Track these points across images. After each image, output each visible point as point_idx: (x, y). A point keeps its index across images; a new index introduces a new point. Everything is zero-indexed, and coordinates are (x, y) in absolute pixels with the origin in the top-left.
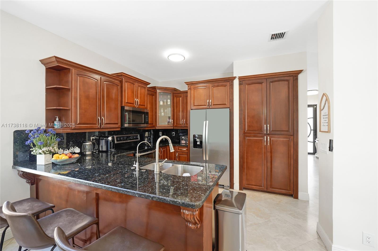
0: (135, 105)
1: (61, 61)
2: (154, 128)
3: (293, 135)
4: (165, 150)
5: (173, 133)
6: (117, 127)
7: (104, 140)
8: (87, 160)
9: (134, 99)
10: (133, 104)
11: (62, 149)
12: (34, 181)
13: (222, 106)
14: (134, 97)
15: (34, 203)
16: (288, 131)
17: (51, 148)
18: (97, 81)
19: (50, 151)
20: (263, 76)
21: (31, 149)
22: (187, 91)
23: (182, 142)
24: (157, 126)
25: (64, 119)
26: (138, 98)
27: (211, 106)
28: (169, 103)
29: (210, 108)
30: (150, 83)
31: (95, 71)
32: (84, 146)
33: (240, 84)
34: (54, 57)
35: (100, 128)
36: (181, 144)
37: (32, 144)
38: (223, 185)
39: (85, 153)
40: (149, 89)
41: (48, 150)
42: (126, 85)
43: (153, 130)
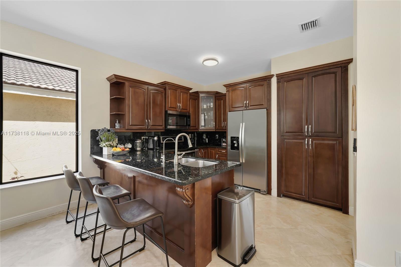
0: (177, 109)
1: (118, 77)
2: (197, 131)
3: (342, 138)
4: (206, 151)
5: (216, 135)
6: (161, 128)
7: (151, 140)
8: (137, 155)
9: (176, 104)
10: (176, 108)
11: (120, 144)
12: (102, 167)
13: (259, 106)
14: (176, 102)
15: (99, 180)
16: (334, 133)
17: (111, 143)
18: (144, 90)
19: (111, 144)
20: (304, 71)
21: (99, 143)
22: (226, 94)
23: (223, 144)
24: (200, 129)
25: (122, 122)
26: (180, 103)
27: (248, 107)
28: (212, 106)
29: (247, 109)
30: (192, 88)
31: (143, 83)
32: (135, 143)
33: (278, 82)
34: (114, 75)
35: (147, 129)
36: (222, 146)
37: (100, 139)
38: (260, 190)
39: (136, 149)
40: (191, 94)
41: (109, 144)
42: (169, 92)
43: (196, 132)
